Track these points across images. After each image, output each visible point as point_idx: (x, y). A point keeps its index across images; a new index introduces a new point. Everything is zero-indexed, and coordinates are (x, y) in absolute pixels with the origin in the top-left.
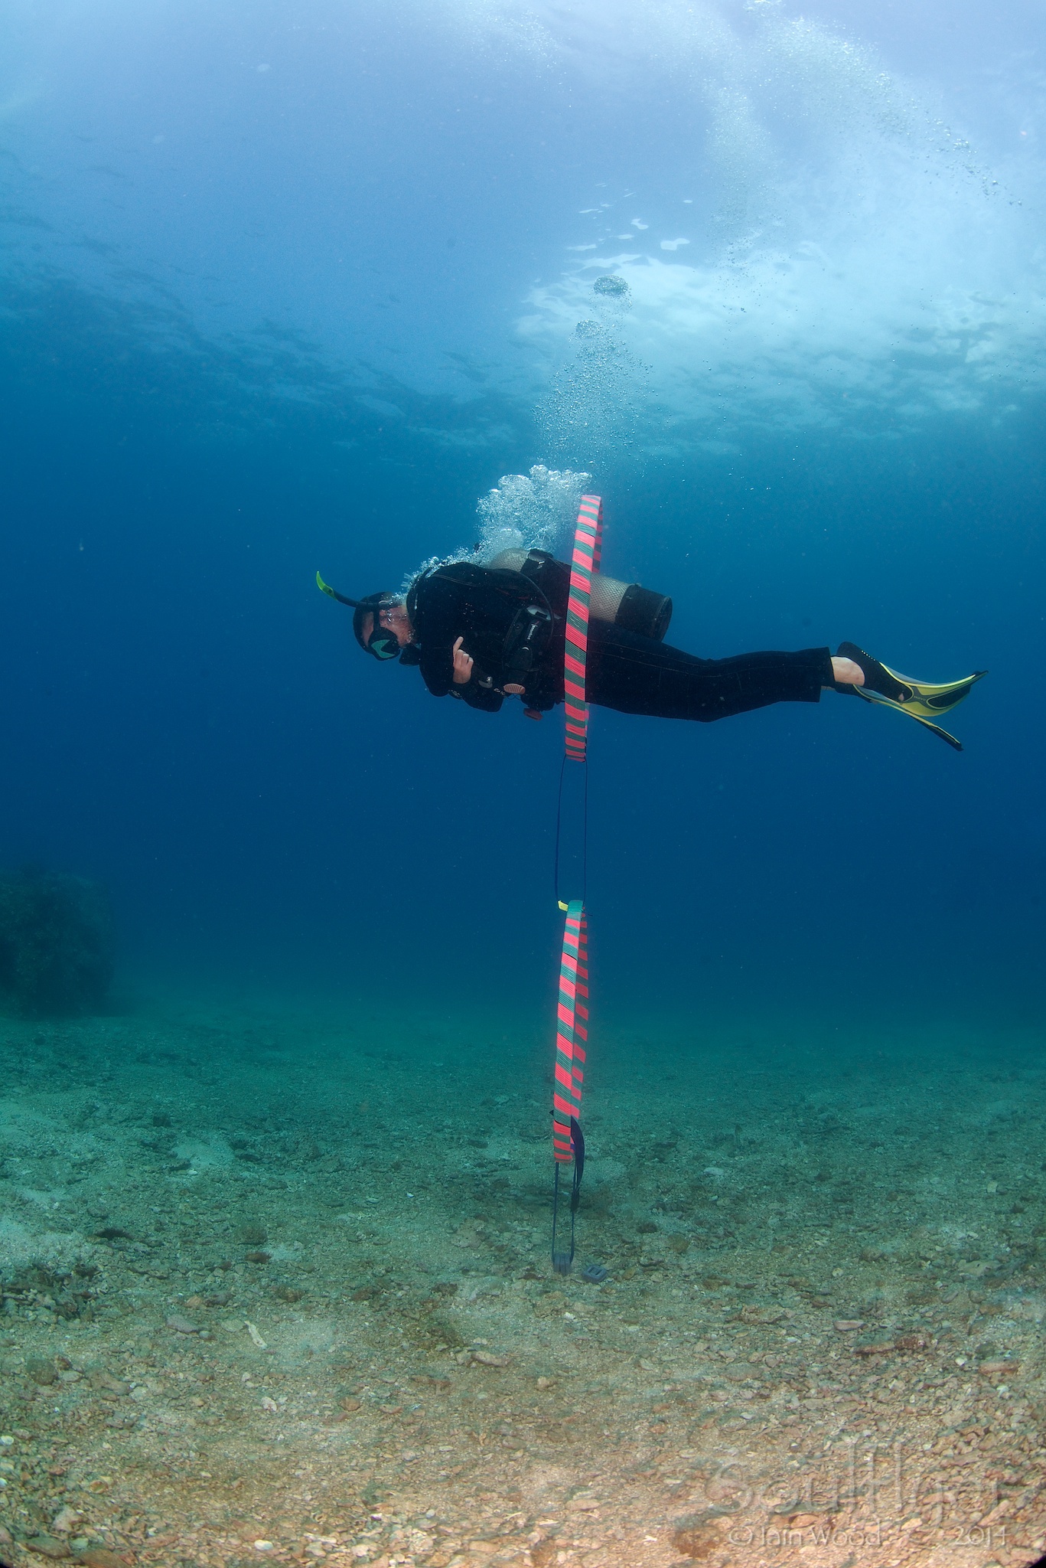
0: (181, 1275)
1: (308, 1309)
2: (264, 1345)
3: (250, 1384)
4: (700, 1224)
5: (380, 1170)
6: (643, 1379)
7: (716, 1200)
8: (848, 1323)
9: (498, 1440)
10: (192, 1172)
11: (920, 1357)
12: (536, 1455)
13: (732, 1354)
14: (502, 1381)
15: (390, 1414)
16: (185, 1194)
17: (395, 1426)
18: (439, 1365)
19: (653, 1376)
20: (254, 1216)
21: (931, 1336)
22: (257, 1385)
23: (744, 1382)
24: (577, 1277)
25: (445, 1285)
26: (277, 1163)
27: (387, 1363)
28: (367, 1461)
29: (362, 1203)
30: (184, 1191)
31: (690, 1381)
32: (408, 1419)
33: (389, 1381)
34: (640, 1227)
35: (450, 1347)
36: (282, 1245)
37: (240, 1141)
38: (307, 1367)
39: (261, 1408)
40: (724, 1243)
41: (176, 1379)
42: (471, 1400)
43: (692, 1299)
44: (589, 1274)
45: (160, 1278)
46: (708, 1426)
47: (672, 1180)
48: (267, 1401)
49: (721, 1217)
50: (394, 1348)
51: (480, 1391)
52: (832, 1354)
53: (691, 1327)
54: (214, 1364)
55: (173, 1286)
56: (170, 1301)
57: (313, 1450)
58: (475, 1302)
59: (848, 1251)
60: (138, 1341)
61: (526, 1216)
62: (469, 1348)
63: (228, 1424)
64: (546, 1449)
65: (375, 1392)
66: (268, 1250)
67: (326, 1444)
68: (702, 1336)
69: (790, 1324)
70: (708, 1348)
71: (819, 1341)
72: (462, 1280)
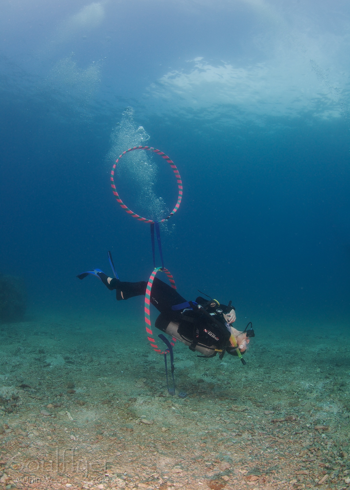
0: (46, 398)
1: (87, 407)
2: (72, 419)
3: (67, 432)
4: (219, 380)
5: (113, 364)
6: (198, 429)
7: (224, 373)
8: (269, 412)
9: (148, 448)
10: (51, 367)
11: (294, 423)
12: (162, 453)
13: (228, 421)
14: (150, 429)
15: (113, 440)
16: (49, 373)
17: (114, 444)
18: (130, 424)
19: (202, 428)
20: (71, 379)
21: (297, 416)
22: (69, 432)
23: (233, 430)
24: (177, 396)
25: (132, 398)
26: (79, 364)
27: (112, 424)
28: (104, 456)
29: (106, 374)
30: (48, 373)
31: (214, 429)
32: (119, 442)
33: (113, 429)
34: (198, 381)
35: (134, 418)
36: (80, 388)
37: (67, 357)
38: (86, 426)
39: (70, 439)
40: (227, 386)
41: (43, 431)
42: (140, 435)
43: (216, 403)
44: (181, 395)
45: (39, 399)
46: (220, 445)
47: (210, 366)
48: (72, 437)
49: (226, 378)
50: (115, 419)
51: (143, 432)
52: (263, 422)
53: (215, 412)
54: (56, 425)
55: (44, 401)
56: (42, 406)
57: (87, 452)
58: (142, 404)
59: (269, 389)
60: (31, 419)
61: (160, 378)
62: (140, 418)
63: (59, 445)
64: (165, 452)
65: (108, 433)
66: (75, 389)
67: (91, 451)
68: (218, 415)
69: (249, 412)
70: (221, 419)
71: (259, 417)
72: (139, 397)
